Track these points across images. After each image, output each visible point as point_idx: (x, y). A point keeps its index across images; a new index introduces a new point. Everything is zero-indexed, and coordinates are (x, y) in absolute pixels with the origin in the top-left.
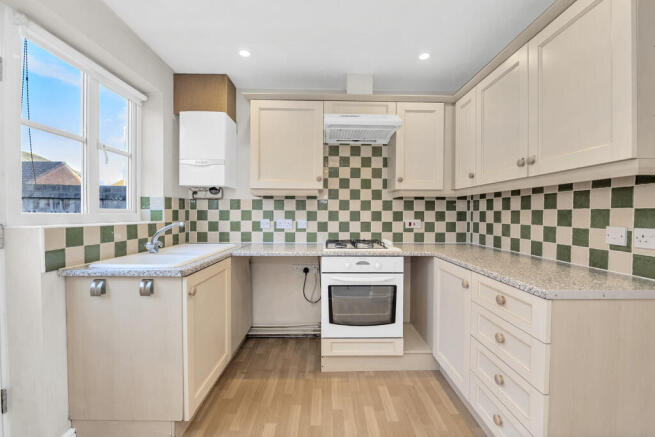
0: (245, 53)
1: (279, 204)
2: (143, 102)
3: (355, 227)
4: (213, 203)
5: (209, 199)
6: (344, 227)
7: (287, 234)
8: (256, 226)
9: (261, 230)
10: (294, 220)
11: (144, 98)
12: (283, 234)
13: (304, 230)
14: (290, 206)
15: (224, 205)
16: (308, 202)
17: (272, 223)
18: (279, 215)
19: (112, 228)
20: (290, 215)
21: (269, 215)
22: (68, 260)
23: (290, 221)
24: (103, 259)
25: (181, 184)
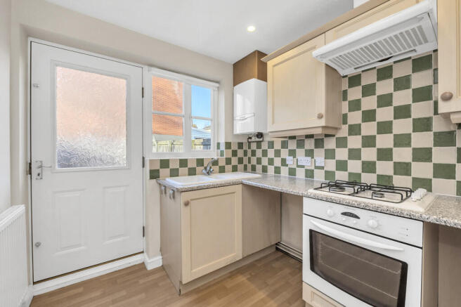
0: (251, 29)
1: (300, 144)
2: (218, 88)
3: (385, 168)
4: (259, 145)
5: (257, 142)
6: (369, 167)
7: (307, 170)
8: (284, 162)
9: (287, 165)
10: (313, 158)
11: (217, 85)
12: (303, 170)
13: (322, 168)
14: (309, 144)
15: (265, 146)
16: (326, 140)
17: (295, 159)
18: (300, 153)
19: (186, 160)
20: (310, 153)
21: (292, 153)
22: (161, 175)
23: (309, 158)
24: (181, 176)
25: (235, 133)
